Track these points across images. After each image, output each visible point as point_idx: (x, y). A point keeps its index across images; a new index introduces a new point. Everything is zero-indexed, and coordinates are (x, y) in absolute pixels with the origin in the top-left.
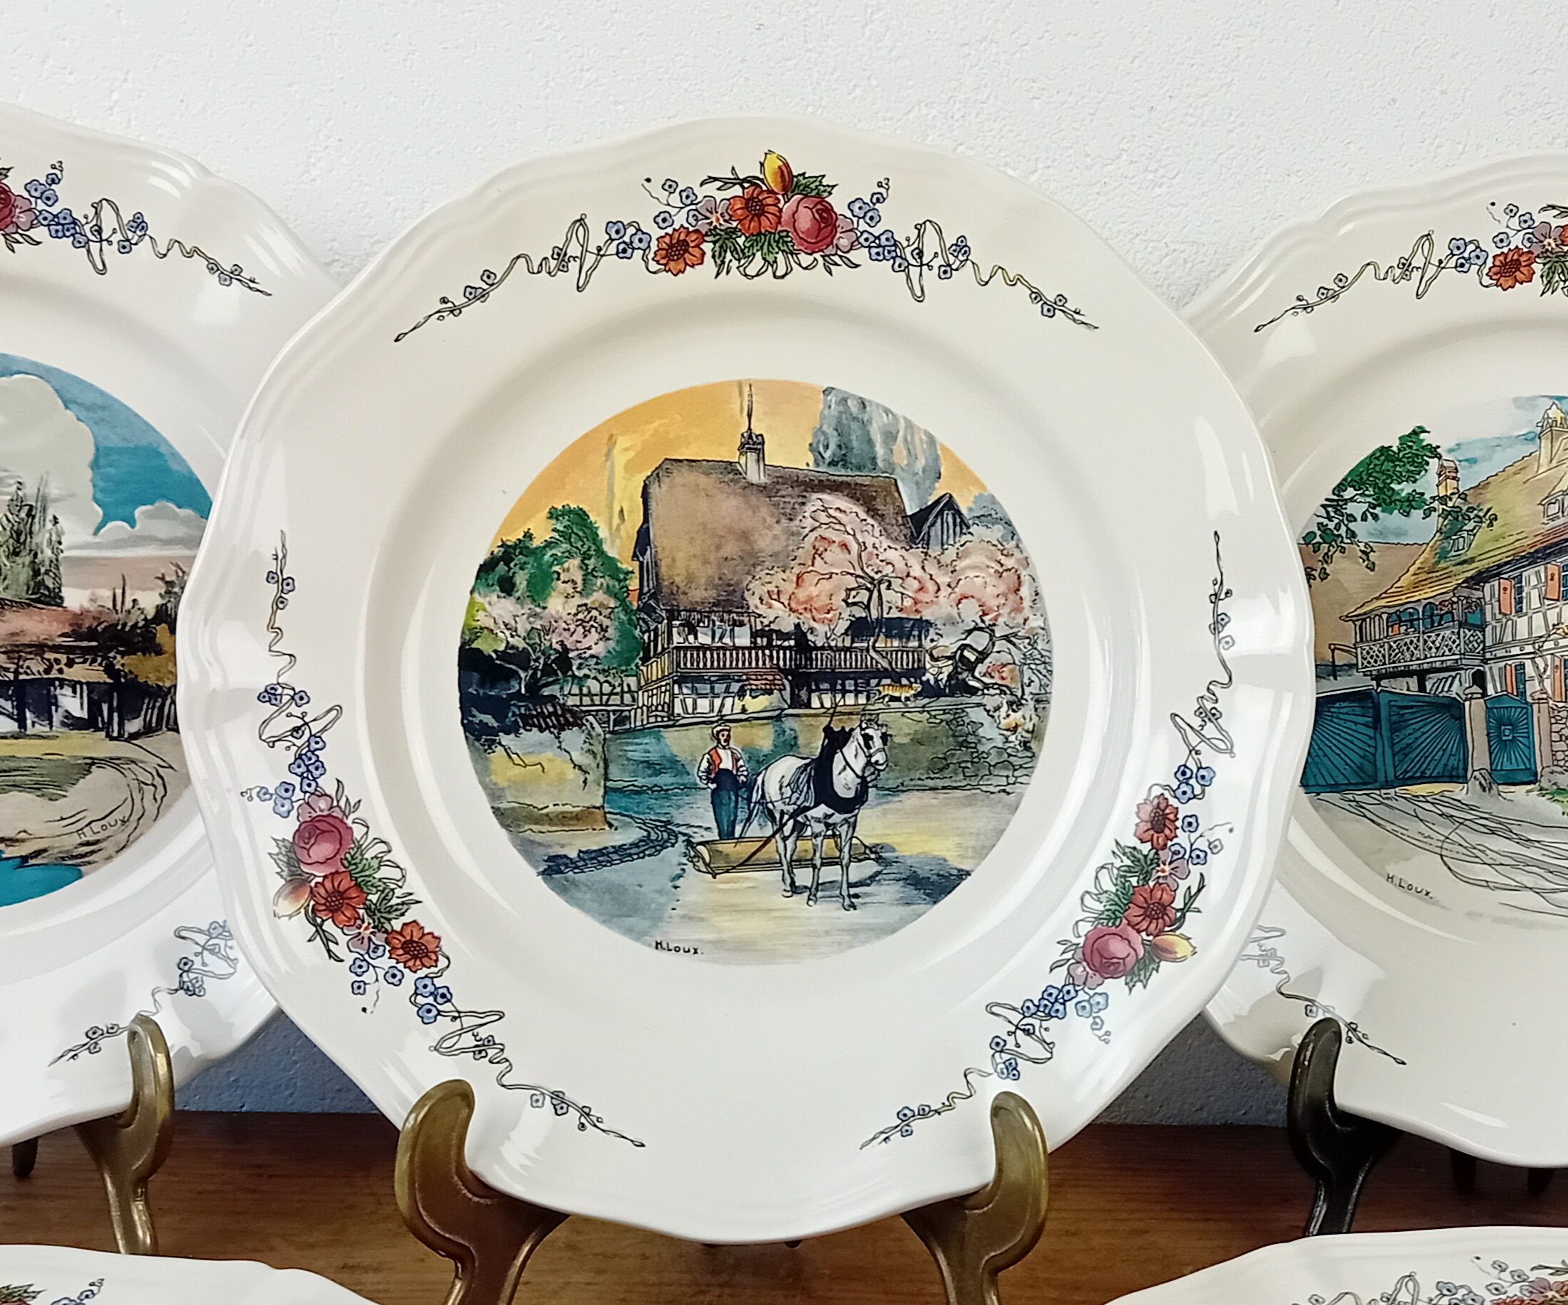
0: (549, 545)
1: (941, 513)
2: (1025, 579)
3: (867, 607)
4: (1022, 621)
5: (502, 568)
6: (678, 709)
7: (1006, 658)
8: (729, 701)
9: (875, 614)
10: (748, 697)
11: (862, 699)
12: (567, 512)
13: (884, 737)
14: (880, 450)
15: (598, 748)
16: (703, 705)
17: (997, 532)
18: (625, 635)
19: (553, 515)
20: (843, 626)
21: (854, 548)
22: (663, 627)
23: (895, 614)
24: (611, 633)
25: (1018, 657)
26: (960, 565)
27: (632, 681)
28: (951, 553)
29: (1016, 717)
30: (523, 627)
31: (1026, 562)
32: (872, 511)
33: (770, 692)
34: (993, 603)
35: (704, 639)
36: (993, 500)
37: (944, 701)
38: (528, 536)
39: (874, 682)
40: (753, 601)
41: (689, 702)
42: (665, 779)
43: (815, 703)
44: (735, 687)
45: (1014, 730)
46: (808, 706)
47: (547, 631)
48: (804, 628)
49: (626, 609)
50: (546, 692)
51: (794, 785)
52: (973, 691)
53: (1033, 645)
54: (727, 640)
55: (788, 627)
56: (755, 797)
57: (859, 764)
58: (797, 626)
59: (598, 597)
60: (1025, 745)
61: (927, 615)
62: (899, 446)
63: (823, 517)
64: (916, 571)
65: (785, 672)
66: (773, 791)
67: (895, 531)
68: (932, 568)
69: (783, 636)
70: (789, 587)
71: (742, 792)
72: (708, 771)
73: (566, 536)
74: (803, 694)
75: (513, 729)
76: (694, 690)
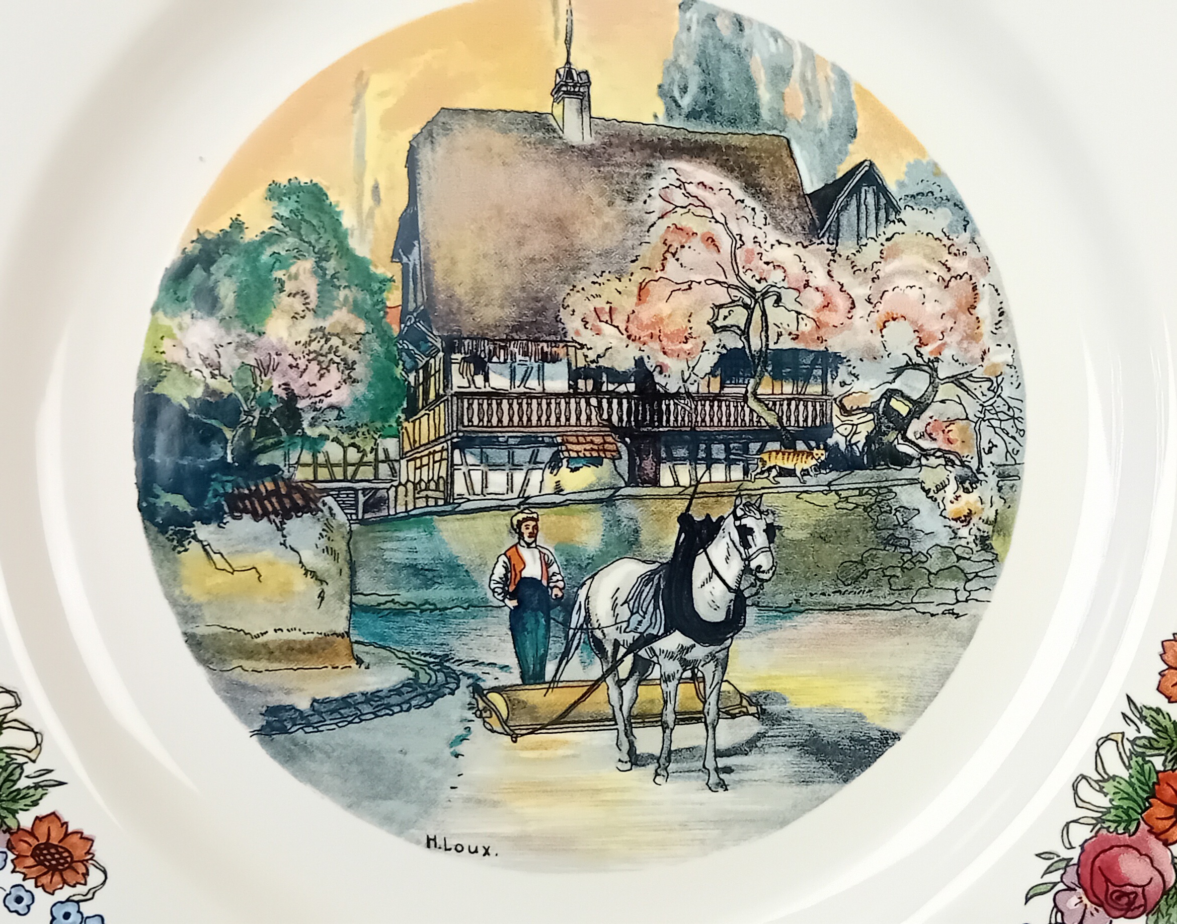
0: (269, 238)
1: (856, 190)
2: (985, 292)
3: (745, 333)
4: (978, 355)
5: (198, 274)
6: (460, 487)
7: (954, 410)
8: (536, 476)
9: (756, 344)
10: (564, 471)
11: (737, 473)
12: (294, 190)
13: (771, 531)
14: (765, 95)
15: (340, 545)
16: (497, 481)
17: (942, 219)
18: (381, 375)
19: (275, 193)
20: (708, 361)
21: (725, 243)
22: (436, 363)
23: (786, 343)
24: (360, 371)
25: (973, 408)
26: (885, 269)
27: (391, 445)
28: (871, 251)
29: (969, 500)
30: (230, 362)
31: (986, 264)
32: (754, 188)
33: (596, 462)
34: (934, 327)
35: (499, 381)
36: (936, 171)
37: (860, 477)
38: (237, 225)
39: (754, 447)
40: (572, 325)
41: (476, 476)
42: (441, 594)
43: (666, 479)
44: (545, 454)
45: (966, 519)
46: (655, 482)
47: (265, 368)
48: (650, 365)
49: (384, 336)
50: (264, 460)
51: (634, 601)
52: (903, 461)
53: (996, 391)
54: (533, 383)
55: (624, 360)
56: (576, 619)
57: (731, 571)
58: (639, 362)
59: (341, 317)
60: (984, 542)
61: (835, 344)
62: (794, 88)
63: (678, 197)
64: (819, 278)
65: (620, 432)
66: (602, 612)
67: (788, 218)
68: (842, 273)
69: (617, 377)
70: (627, 303)
71: (557, 614)
72: (505, 580)
73: (293, 224)
74: (648, 464)
75: (214, 517)
76: (484, 459)
